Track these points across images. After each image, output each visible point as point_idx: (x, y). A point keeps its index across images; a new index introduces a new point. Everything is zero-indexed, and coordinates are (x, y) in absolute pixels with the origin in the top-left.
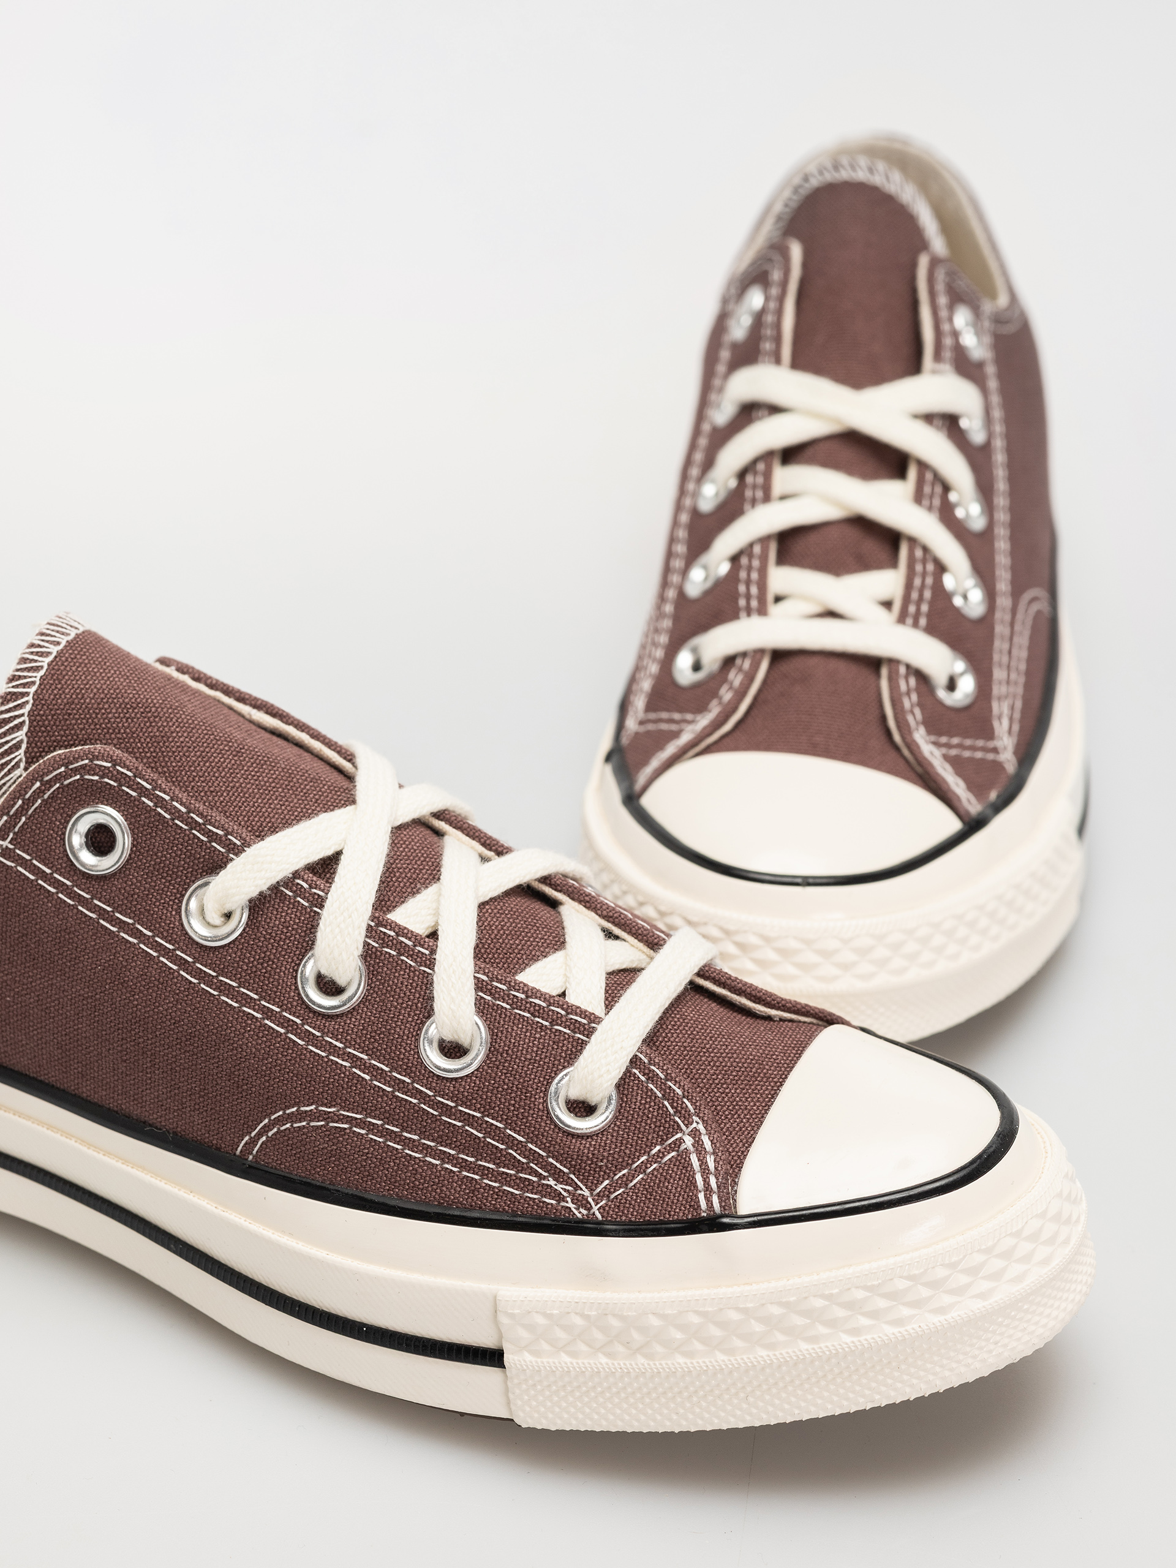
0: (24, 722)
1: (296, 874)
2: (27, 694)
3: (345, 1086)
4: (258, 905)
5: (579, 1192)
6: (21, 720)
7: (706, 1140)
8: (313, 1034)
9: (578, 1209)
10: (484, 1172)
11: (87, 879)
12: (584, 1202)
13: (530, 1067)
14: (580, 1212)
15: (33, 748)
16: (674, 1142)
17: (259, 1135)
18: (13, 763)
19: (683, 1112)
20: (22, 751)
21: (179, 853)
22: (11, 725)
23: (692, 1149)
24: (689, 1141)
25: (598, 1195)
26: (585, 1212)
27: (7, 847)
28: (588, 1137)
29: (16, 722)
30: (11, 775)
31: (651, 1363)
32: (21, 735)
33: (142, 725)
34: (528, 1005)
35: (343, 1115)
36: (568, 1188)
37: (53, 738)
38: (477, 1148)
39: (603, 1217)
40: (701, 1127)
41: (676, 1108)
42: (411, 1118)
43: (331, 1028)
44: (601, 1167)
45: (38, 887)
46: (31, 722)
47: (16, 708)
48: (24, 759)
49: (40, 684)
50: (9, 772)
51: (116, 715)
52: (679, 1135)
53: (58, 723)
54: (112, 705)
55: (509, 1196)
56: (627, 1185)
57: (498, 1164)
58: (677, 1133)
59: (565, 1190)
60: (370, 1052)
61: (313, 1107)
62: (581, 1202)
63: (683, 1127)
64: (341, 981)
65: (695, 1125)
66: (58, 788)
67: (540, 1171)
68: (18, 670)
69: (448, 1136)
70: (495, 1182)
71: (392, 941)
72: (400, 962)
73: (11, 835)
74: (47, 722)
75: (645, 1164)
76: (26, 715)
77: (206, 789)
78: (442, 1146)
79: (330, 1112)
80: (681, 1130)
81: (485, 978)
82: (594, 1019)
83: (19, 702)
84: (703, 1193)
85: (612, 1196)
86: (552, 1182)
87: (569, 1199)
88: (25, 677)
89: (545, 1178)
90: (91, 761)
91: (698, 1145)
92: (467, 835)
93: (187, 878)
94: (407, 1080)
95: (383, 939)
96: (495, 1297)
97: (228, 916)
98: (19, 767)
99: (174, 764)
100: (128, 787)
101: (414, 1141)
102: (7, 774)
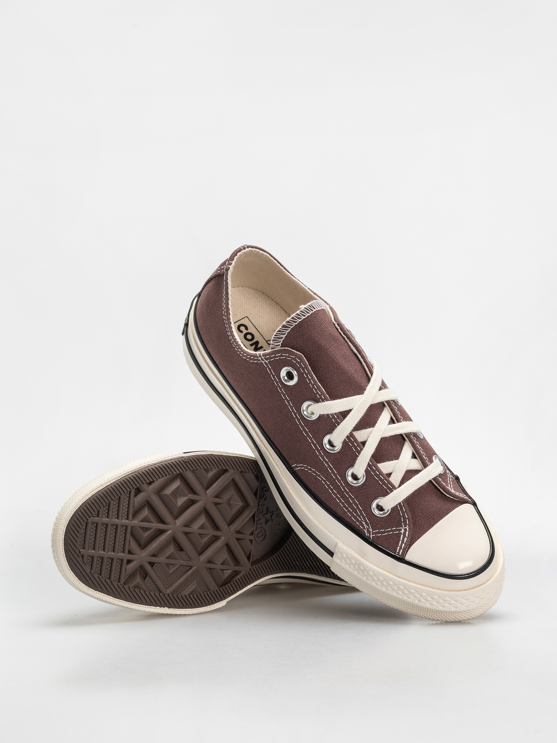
0: (286, 334)
1: (335, 414)
2: (290, 328)
3: (324, 470)
4: (321, 416)
5: (369, 529)
7: (407, 532)
8: (321, 454)
10: (349, 511)
11: (283, 383)
12: (369, 533)
13: (372, 493)
14: (367, 534)
15: (285, 341)
16: (399, 529)
17: (299, 466)
18: (279, 341)
19: (405, 523)
20: (283, 340)
21: (308, 392)
23: (402, 533)
24: (403, 531)
25: (374, 533)
26: (368, 535)
27: (267, 362)
28: (378, 517)
32: (284, 336)
33: (316, 350)
34: (379, 477)
35: (321, 476)
36: (367, 527)
38: (350, 505)
39: (372, 539)
40: (408, 529)
41: (404, 521)
42: (337, 487)
43: (327, 455)
44: (378, 526)
46: (288, 334)
47: (285, 330)
48: (282, 342)
49: (294, 326)
50: (277, 342)
51: (310, 344)
54: (311, 341)
55: (352, 520)
56: (382, 534)
57: (353, 511)
58: (401, 527)
60: (334, 466)
61: (314, 470)
62: (369, 532)
64: (335, 444)
65: (406, 528)
66: (285, 358)
67: (362, 519)
68: (281, 329)
69: (343, 497)
70: (350, 515)
71: (352, 442)
72: (351, 448)
75: (389, 531)
76: (287, 332)
77: (325, 376)
78: (341, 498)
79: (318, 474)
80: (403, 527)
81: (371, 464)
82: (394, 488)
83: (287, 329)
84: (399, 547)
85: (377, 535)
86: (364, 523)
87: (366, 530)
89: (363, 521)
90: (295, 357)
91: (405, 533)
92: (391, 410)
93: (307, 398)
94: (340, 478)
95: (350, 440)
96: (337, 543)
97: (313, 413)
98: (280, 343)
99: (319, 365)
100: (302, 369)
101: (335, 493)
102: (275, 346)
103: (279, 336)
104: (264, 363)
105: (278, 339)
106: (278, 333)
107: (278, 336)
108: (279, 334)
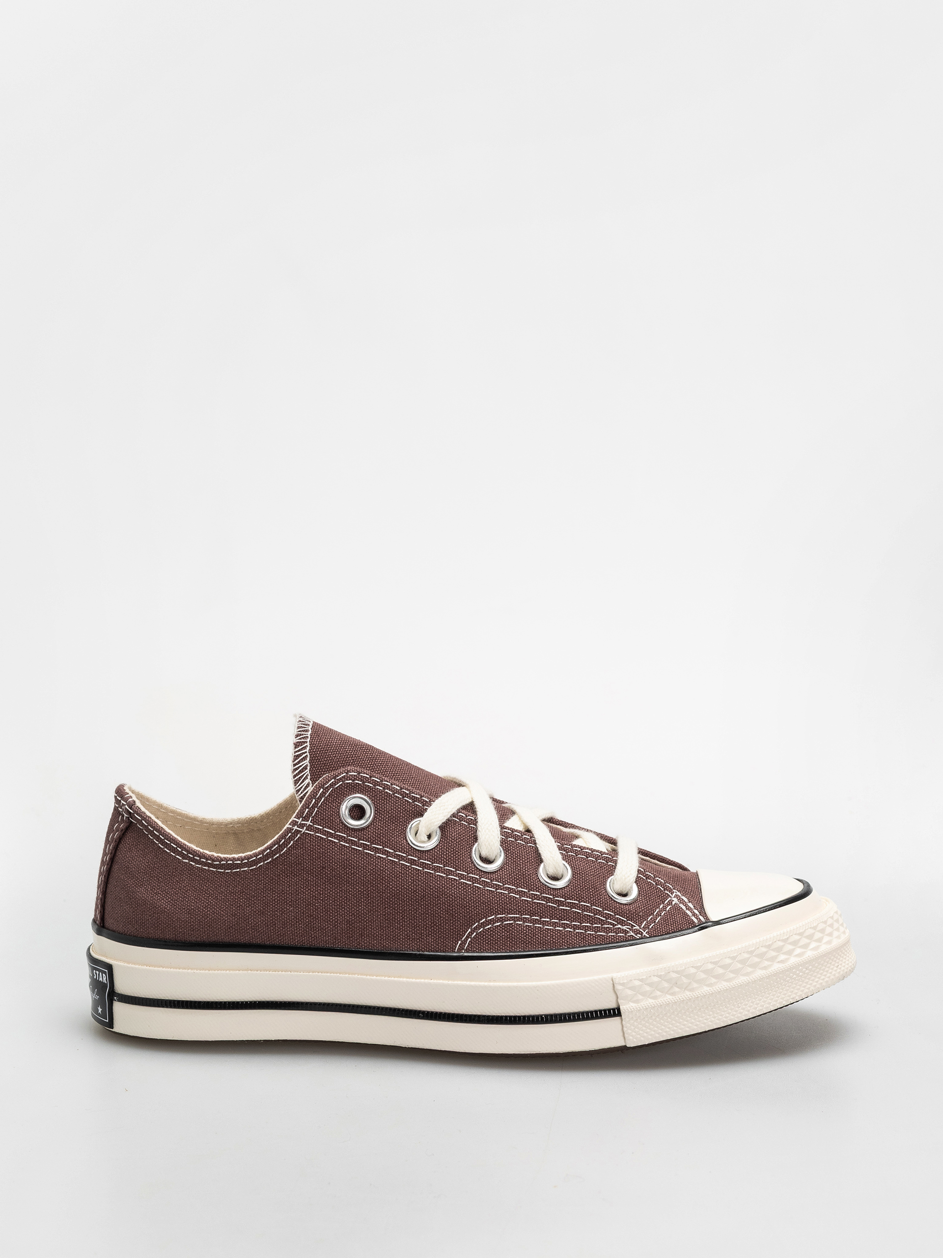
0: (307, 755)
1: (459, 811)
2: (306, 742)
3: (508, 903)
4: (444, 828)
5: (634, 928)
6: (305, 754)
7: (684, 898)
8: (486, 882)
9: (636, 935)
10: (583, 928)
11: (355, 831)
12: (638, 932)
13: (594, 878)
14: (638, 936)
15: (313, 768)
16: (669, 901)
17: (467, 937)
18: (304, 777)
19: (668, 889)
20: (308, 770)
21: (399, 810)
22: (302, 757)
23: (678, 902)
24: (675, 901)
25: (644, 927)
26: (640, 936)
27: (309, 825)
28: (630, 904)
29: (304, 756)
30: (304, 783)
31: (694, 993)
32: (307, 762)
34: (583, 853)
35: (510, 917)
37: (322, 762)
38: (580, 918)
39: (649, 936)
40: (678, 893)
41: (664, 888)
42: (542, 911)
43: (494, 877)
44: (640, 916)
45: (329, 841)
46: (310, 755)
47: (302, 749)
48: (309, 774)
49: (311, 738)
50: (303, 781)
52: (670, 899)
53: (323, 755)
55: (602, 936)
56: (655, 922)
57: (592, 923)
58: (668, 898)
59: (627, 928)
60: (516, 885)
61: (493, 917)
63: (671, 895)
64: (492, 856)
65: (675, 893)
66: (332, 790)
67: (613, 922)
68: (296, 752)
69: (565, 915)
70: (593, 931)
71: (511, 835)
72: (518, 844)
73: (311, 819)
74: (317, 755)
75: (660, 912)
76: (308, 752)
78: (562, 921)
79: (503, 917)
81: (559, 844)
83: (304, 746)
84: (693, 917)
85: (650, 927)
86: (619, 926)
87: (630, 932)
88: (303, 734)
89: (616, 925)
90: (347, 773)
91: (681, 900)
93: (405, 822)
94: (538, 893)
95: (507, 835)
96: (610, 979)
97: (429, 837)
98: (307, 778)
100: (368, 783)
101: (548, 921)
102: (304, 790)
103: (301, 766)
104: (306, 830)
105: (302, 774)
106: (296, 762)
107: (299, 767)
108: (299, 762)
